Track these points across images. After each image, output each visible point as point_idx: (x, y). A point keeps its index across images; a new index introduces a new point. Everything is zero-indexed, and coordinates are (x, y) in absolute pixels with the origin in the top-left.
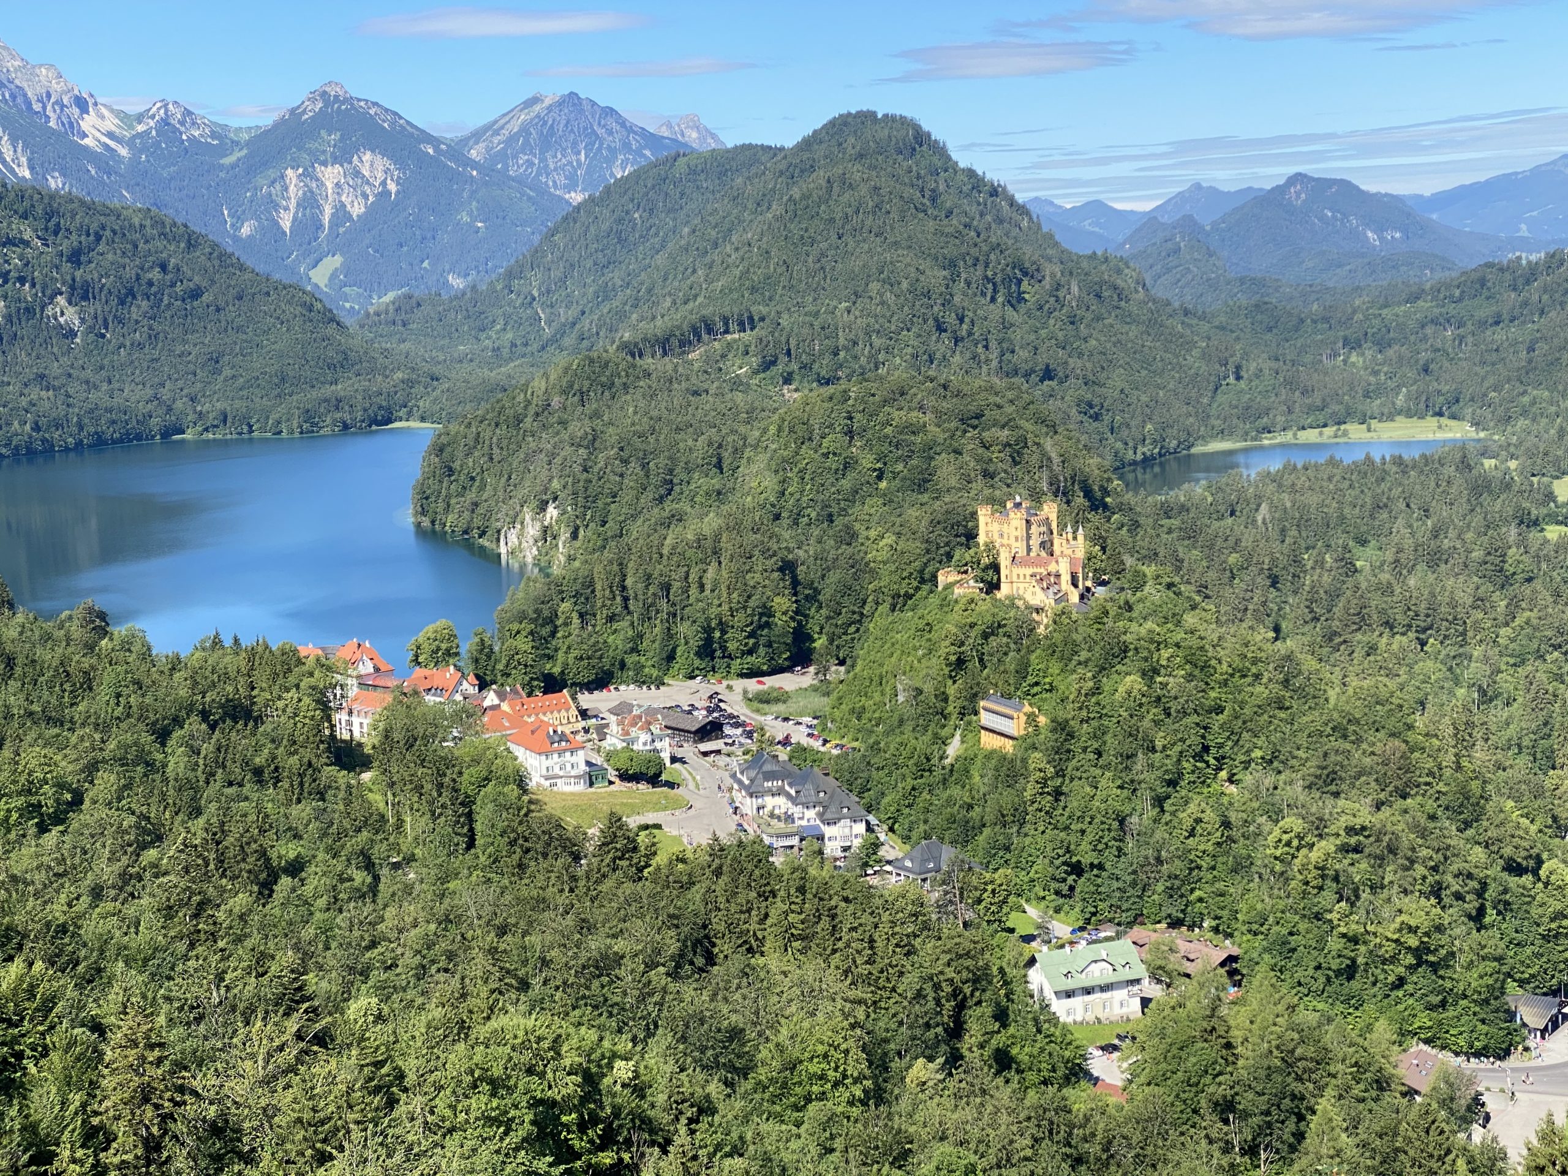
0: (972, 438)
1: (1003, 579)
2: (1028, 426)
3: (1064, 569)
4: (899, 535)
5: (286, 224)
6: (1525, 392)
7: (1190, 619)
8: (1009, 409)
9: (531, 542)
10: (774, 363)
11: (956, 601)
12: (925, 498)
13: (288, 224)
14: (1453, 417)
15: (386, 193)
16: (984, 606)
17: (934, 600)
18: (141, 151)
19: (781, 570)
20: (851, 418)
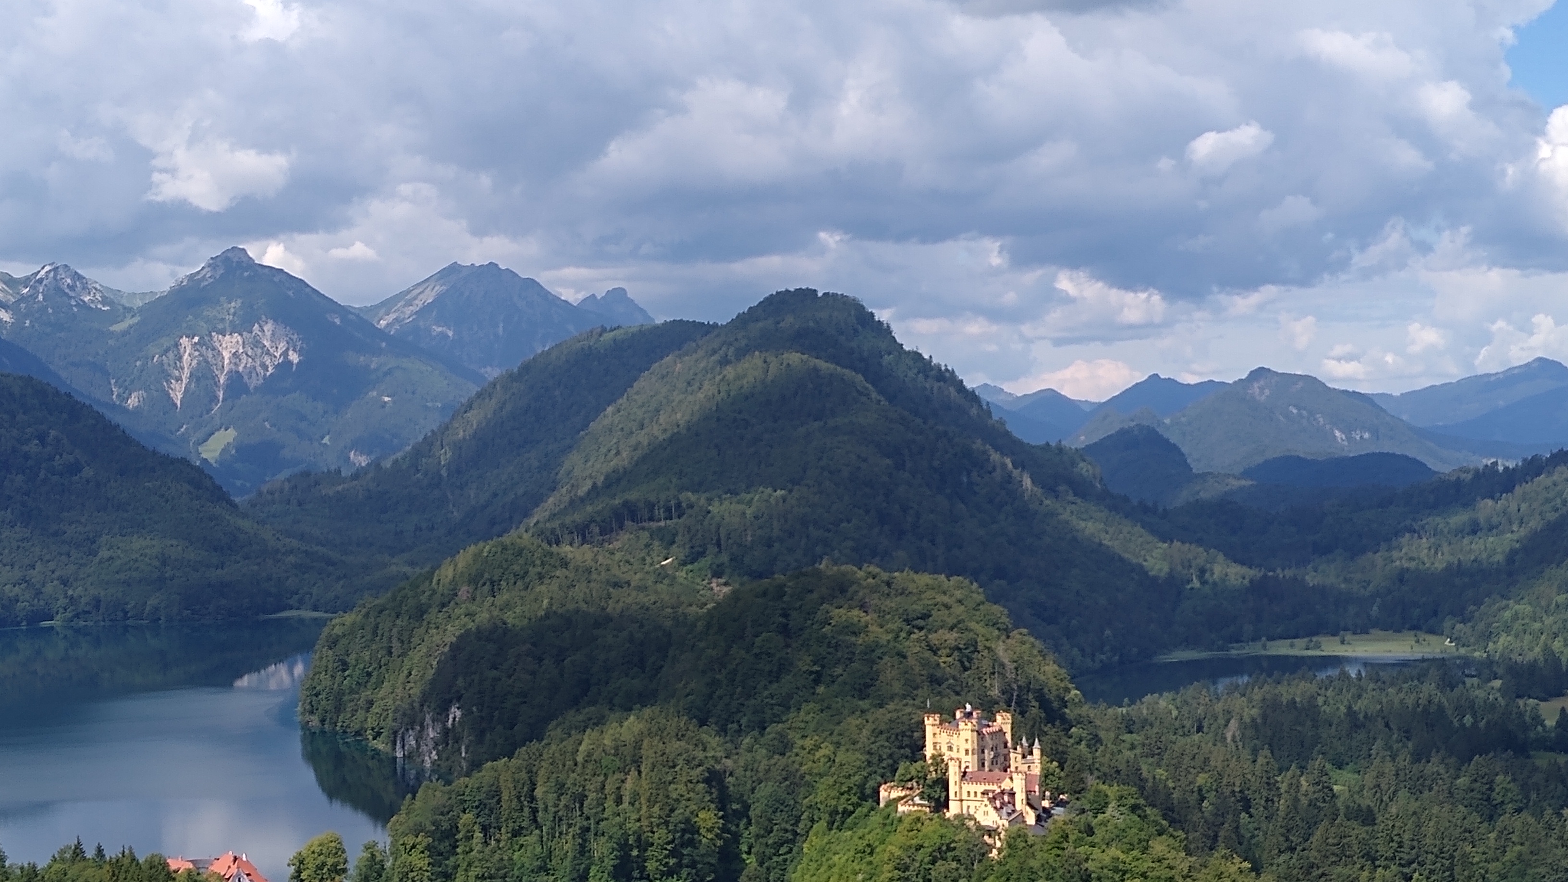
0: (918, 640)
1: (952, 796)
2: (979, 628)
3: (1018, 785)
4: (838, 744)
5: (177, 394)
6: (1507, 607)
7: (1159, 846)
8: (959, 610)
9: (431, 744)
10: (702, 554)
11: (900, 820)
12: (864, 704)
13: (180, 396)
14: (1432, 631)
15: (288, 363)
16: (931, 829)
17: (875, 819)
18: (26, 316)
19: (707, 781)
20: (786, 615)
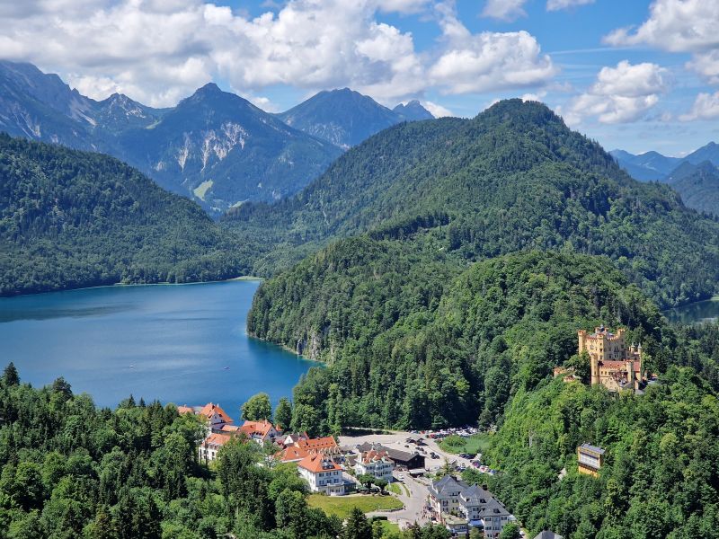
0: (576, 290)
1: (593, 374)
2: (609, 283)
3: (630, 368)
8: (598, 272)
10: (460, 244)
11: (565, 387)
12: (546, 324)
13: (183, 163)
15: (239, 145)
16: (581, 392)
17: (551, 385)
18: (103, 122)
19: (460, 366)
20: (504, 277)
